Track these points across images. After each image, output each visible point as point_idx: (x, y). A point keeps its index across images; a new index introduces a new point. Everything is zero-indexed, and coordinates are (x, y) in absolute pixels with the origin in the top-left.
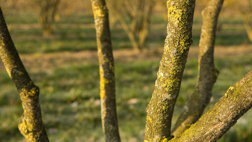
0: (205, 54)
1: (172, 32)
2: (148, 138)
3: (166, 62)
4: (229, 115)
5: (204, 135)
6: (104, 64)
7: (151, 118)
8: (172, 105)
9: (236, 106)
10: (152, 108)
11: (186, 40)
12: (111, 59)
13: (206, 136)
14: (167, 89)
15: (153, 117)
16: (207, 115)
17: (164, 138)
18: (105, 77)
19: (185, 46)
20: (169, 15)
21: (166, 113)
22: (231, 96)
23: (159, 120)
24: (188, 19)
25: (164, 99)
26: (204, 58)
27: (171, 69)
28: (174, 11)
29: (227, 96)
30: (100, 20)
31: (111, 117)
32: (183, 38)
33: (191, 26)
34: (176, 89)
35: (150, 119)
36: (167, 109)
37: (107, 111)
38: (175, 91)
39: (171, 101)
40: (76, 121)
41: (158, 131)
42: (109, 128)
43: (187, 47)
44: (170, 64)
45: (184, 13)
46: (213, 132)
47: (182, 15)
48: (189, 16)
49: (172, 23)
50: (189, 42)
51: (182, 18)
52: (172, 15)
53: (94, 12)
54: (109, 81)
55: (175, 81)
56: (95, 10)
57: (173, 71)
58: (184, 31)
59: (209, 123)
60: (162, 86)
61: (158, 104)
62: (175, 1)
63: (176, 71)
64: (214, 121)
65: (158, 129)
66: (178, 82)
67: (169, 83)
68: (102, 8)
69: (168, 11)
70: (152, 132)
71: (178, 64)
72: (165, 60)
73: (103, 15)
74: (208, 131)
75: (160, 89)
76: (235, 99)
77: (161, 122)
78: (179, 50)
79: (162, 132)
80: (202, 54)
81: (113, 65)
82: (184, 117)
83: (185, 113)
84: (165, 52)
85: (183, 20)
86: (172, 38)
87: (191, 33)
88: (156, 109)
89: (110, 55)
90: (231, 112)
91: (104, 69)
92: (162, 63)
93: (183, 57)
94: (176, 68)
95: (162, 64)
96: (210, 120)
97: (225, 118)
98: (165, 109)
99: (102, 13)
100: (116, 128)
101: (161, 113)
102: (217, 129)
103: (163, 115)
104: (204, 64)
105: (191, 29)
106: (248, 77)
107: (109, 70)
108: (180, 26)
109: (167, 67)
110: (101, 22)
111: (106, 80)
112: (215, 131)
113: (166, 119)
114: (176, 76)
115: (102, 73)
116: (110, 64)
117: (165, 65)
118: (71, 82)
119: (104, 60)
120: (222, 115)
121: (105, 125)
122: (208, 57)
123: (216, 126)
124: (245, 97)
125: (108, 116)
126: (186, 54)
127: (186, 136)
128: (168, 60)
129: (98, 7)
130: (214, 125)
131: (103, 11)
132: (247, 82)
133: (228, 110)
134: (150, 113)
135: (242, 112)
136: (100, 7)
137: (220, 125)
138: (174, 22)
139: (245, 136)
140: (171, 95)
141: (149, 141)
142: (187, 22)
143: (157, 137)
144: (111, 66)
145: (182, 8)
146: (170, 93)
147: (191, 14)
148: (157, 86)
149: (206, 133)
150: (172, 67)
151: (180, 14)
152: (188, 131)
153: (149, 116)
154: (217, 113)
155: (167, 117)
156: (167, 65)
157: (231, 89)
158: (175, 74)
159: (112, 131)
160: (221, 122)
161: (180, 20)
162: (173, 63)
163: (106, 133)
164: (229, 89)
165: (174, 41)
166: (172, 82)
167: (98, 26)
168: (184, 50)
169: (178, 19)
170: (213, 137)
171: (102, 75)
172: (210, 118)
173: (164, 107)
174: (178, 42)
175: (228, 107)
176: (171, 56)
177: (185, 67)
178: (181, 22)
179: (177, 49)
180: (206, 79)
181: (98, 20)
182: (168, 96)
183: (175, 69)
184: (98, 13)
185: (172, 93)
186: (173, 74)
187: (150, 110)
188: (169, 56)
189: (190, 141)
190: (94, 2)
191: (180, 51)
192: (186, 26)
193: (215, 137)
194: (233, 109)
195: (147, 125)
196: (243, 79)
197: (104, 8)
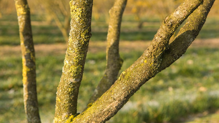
0: (112, 46)
1: (74, 26)
2: (57, 115)
3: (70, 51)
4: (121, 95)
5: (102, 112)
6: (26, 54)
7: (59, 98)
8: (76, 87)
9: (127, 87)
10: (60, 91)
11: (86, 33)
12: (32, 50)
13: (104, 113)
14: (72, 74)
15: (61, 98)
16: (105, 95)
17: (71, 116)
18: (27, 66)
19: (85, 38)
20: (71, 13)
21: (71, 94)
22: (123, 79)
23: (67, 100)
24: (87, 16)
25: (70, 83)
26: (111, 49)
27: (75, 58)
28: (75, 9)
29: (120, 79)
30: (22, 17)
31: (32, 100)
32: (84, 32)
33: (90, 22)
34: (79, 74)
35: (59, 100)
36: (73, 91)
37: (29, 94)
38: (79, 76)
39: (75, 84)
40: (12, 106)
41: (66, 109)
42: (30, 109)
43: (87, 39)
44: (73, 53)
45: (84, 11)
46: (110, 109)
47: (82, 12)
48: (88, 14)
49: (74, 19)
50: (88, 35)
51: (82, 16)
52: (74, 13)
53: (17, 10)
54: (30, 69)
55: (78, 67)
56: (18, 8)
57: (76, 59)
58: (84, 26)
59: (106, 101)
60: (68, 72)
61: (65, 87)
62: (76, 1)
63: (79, 59)
64: (110, 100)
65: (65, 108)
66: (81, 68)
67: (74, 69)
68: (24, 7)
69: (71, 10)
70: (60, 110)
71: (80, 54)
72: (69, 50)
73: (25, 13)
74: (106, 108)
75: (66, 74)
76: (126, 82)
77: (68, 102)
78: (80, 41)
79: (69, 110)
80: (109, 46)
81: (34, 55)
82: (94, 98)
83: (95, 96)
84: (69, 44)
85: (83, 17)
86: (74, 31)
87: (90, 28)
88: (63, 91)
89: (31, 46)
90: (123, 92)
91: (26, 59)
92: (67, 52)
93: (84, 48)
94: (78, 56)
95: (67, 54)
96: (107, 99)
97: (119, 97)
98: (71, 91)
99: (24, 10)
100: (36, 109)
101: (67, 94)
102: (113, 106)
103: (70, 96)
104: (111, 54)
105: (90, 24)
106: (136, 64)
107: (31, 59)
108: (81, 22)
109: (71, 56)
110: (23, 19)
111: (27, 68)
112: (111, 108)
113: (72, 99)
114: (79, 63)
115: (24, 62)
116: (31, 54)
117: (70, 54)
118: (9, 72)
119: (26, 51)
120: (117, 95)
121: (27, 107)
122: (114, 48)
123: (111, 104)
124: (134, 80)
125: (30, 99)
126: (87, 45)
127: (88, 113)
128: (72, 50)
129: (21, 6)
130: (110, 103)
131: (25, 9)
132: (135, 68)
133: (121, 91)
134: (59, 94)
135: (132, 92)
136: (22, 6)
137: (115, 103)
138: (75, 19)
139: (156, 115)
140: (76, 79)
141: (58, 118)
142: (86, 19)
143: (65, 114)
144: (32, 56)
145: (81, 7)
146: (74, 77)
147: (89, 12)
148: (64, 71)
149: (104, 110)
150: (75, 56)
151: (80, 12)
152: (90, 109)
153: (58, 97)
154: (113, 94)
155: (72, 97)
156: (71, 54)
157: (124, 74)
158: (78, 61)
159: (33, 111)
160: (116, 100)
161: (80, 17)
162: (76, 52)
163: (27, 114)
164: (122, 73)
165: (76, 34)
166: (75, 68)
167: (21, 22)
168: (85, 41)
169: (79, 16)
170: (110, 113)
171: (24, 64)
172: (107, 98)
173: (70, 89)
174: (80, 35)
175: (121, 88)
176: (74, 46)
177: (86, 55)
178: (82, 19)
179: (79, 41)
180: (112, 67)
181: (21, 17)
182: (73, 80)
183: (77, 58)
184: (20, 11)
185: (76, 78)
186: (76, 61)
187: (59, 92)
188: (73, 47)
189: (91, 116)
190: (17, 2)
191: (82, 42)
192: (85, 22)
193: (112, 113)
194: (125, 90)
195: (57, 105)
196: (133, 65)
197: (26, 7)
